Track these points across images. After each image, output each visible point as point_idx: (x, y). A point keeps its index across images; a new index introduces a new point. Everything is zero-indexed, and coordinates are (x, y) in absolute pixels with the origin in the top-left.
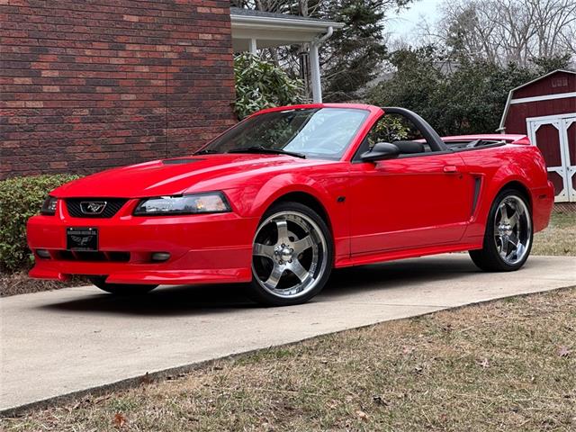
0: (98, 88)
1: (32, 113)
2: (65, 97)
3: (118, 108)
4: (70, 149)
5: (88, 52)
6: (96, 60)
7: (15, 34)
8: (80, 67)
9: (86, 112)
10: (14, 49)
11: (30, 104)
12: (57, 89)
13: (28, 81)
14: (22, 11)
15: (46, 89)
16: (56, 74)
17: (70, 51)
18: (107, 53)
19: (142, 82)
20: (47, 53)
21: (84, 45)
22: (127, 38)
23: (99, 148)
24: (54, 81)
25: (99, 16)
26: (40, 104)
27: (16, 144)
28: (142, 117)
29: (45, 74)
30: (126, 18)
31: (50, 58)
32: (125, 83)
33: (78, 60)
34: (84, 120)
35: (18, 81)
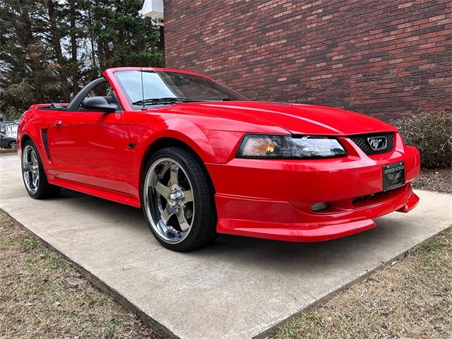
0: (371, 60)
1: (325, 81)
2: (346, 69)
3: (386, 69)
4: (347, 99)
5: (365, 39)
6: (371, 42)
7: (319, 41)
8: (359, 49)
9: (361, 75)
10: (318, 49)
11: (323, 77)
12: (341, 65)
13: (324, 64)
14: (325, 26)
15: (334, 67)
16: (342, 57)
17: (352, 41)
18: (381, 35)
19: (410, 49)
20: (337, 46)
21: (363, 35)
22: (399, 21)
23: (367, 97)
24: (339, 61)
25: (377, 13)
26: (330, 76)
27: (314, 98)
28: (408, 73)
29: (334, 58)
30: (400, 7)
31: (339, 48)
32: (393, 52)
33: (357, 45)
34: (358, 81)
35: (318, 65)
